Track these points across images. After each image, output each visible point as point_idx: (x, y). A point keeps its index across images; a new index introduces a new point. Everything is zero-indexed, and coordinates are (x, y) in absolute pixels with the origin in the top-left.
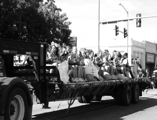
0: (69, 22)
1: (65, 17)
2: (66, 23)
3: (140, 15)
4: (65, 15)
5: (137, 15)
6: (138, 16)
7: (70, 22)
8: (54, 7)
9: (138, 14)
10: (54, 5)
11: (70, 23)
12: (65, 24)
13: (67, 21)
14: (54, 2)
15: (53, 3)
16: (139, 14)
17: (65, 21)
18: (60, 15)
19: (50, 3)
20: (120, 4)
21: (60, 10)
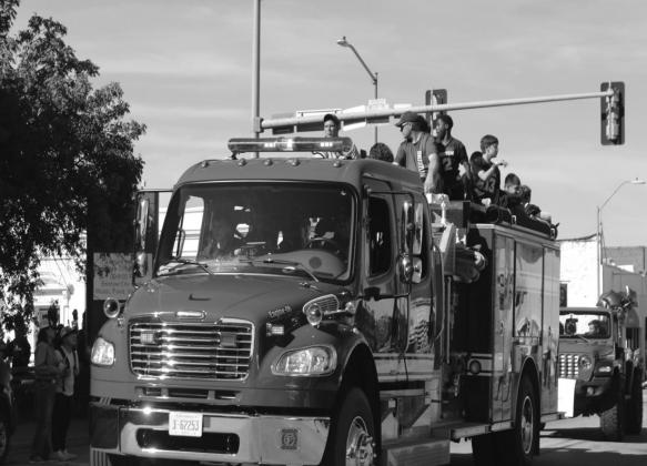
0: (136, 124)
1: (116, 102)
2: (119, 127)
3: (442, 96)
4: (116, 91)
5: (428, 93)
6: (434, 99)
7: (140, 123)
8: (61, 55)
9: (431, 89)
10: (62, 44)
11: (138, 130)
12: (114, 131)
13: (125, 119)
14: (64, 31)
15: (58, 35)
16: (436, 93)
17: (113, 121)
18: (92, 94)
19: (43, 37)
20: (344, 44)
21: (89, 68)
